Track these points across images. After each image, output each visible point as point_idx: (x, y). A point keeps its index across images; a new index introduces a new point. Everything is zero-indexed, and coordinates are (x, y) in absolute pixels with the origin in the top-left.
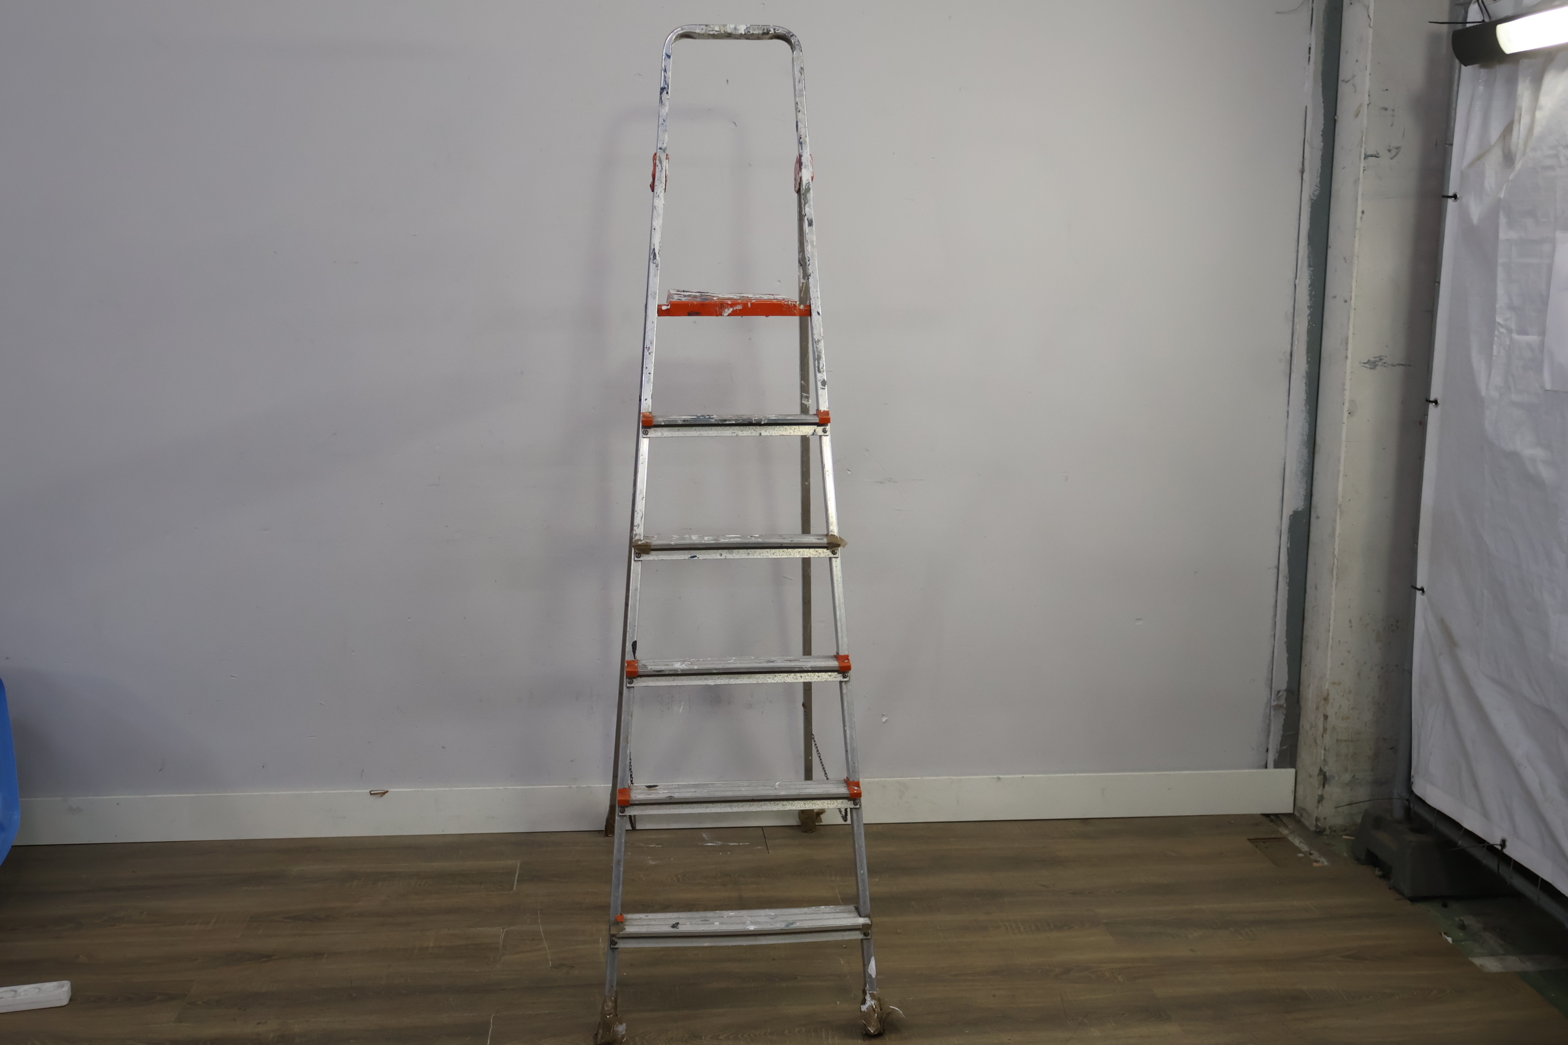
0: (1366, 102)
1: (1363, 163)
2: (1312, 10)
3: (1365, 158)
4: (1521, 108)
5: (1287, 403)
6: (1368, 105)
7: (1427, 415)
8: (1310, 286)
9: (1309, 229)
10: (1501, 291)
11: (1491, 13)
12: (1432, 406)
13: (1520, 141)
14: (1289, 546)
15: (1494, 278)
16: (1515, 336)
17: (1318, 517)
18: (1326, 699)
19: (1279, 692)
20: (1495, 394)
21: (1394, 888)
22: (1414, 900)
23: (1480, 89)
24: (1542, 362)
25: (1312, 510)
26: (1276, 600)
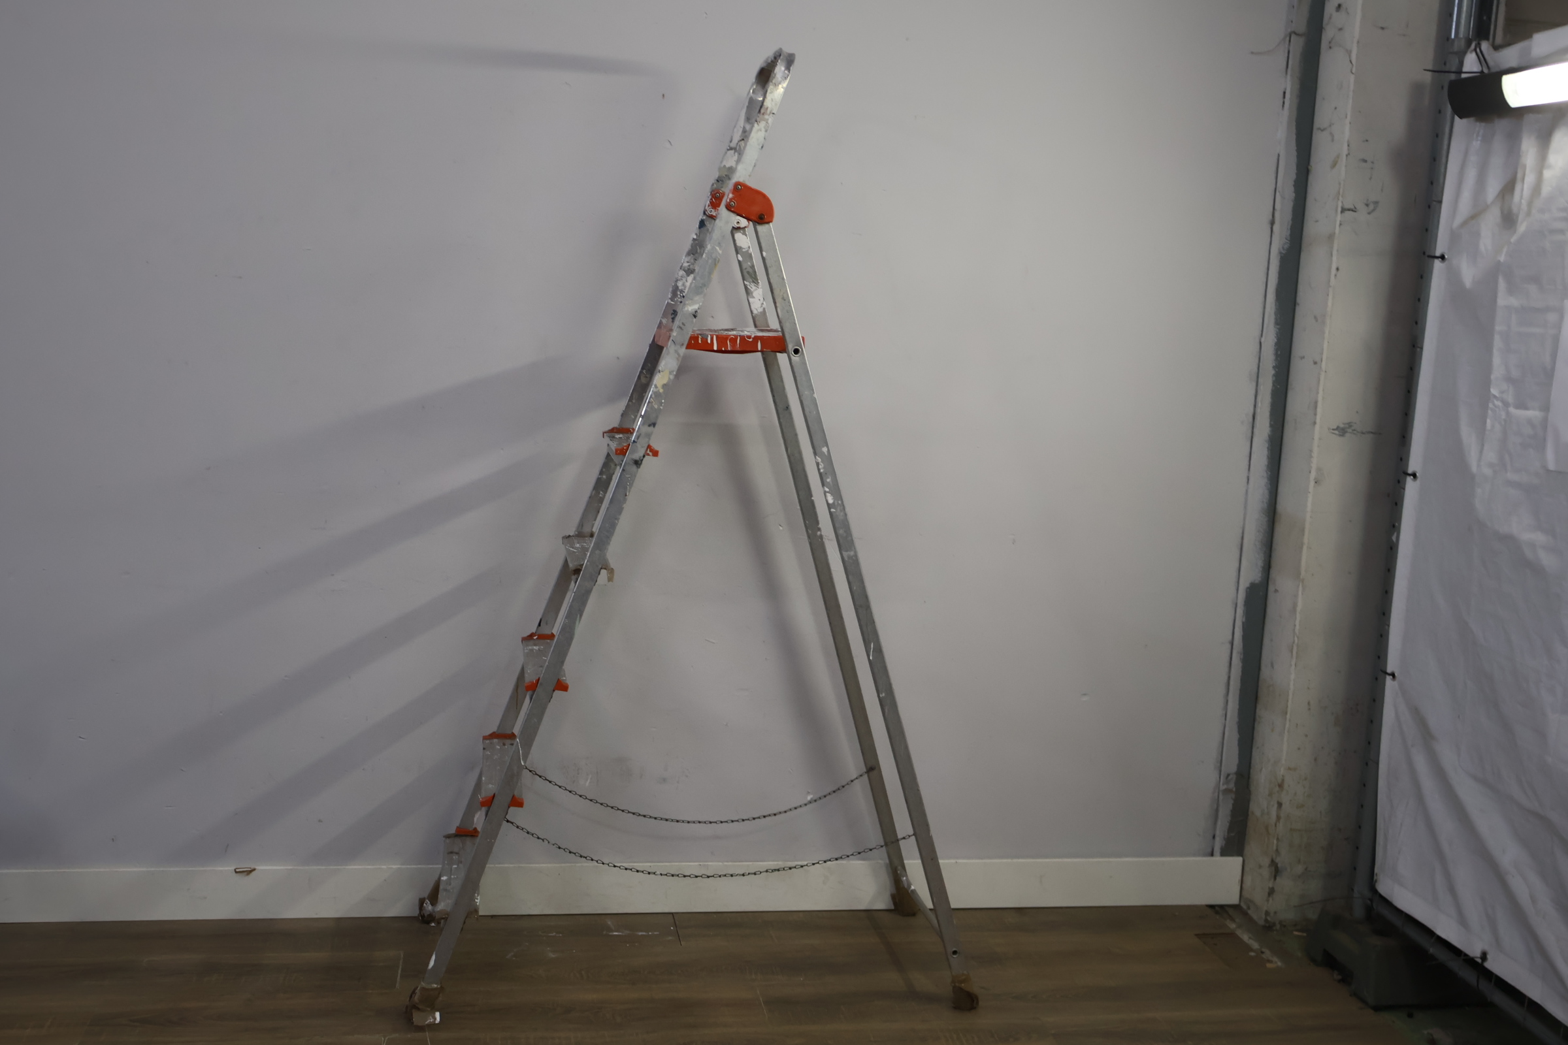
0: (1345, 153)
1: (1339, 217)
2: (1289, 52)
3: (1342, 212)
4: (1524, 167)
5: (1248, 467)
6: (1347, 156)
7: (1404, 488)
8: (1276, 344)
9: (1278, 284)
10: (1497, 360)
11: (1491, 63)
12: (1409, 479)
13: (1523, 201)
14: (1244, 620)
15: (1489, 348)
16: (1512, 410)
17: (1276, 591)
18: (1281, 786)
19: (1228, 775)
20: (1487, 471)
21: (1355, 994)
22: (1377, 1009)
23: (1476, 144)
24: (1545, 440)
25: (1270, 583)
26: (1229, 677)
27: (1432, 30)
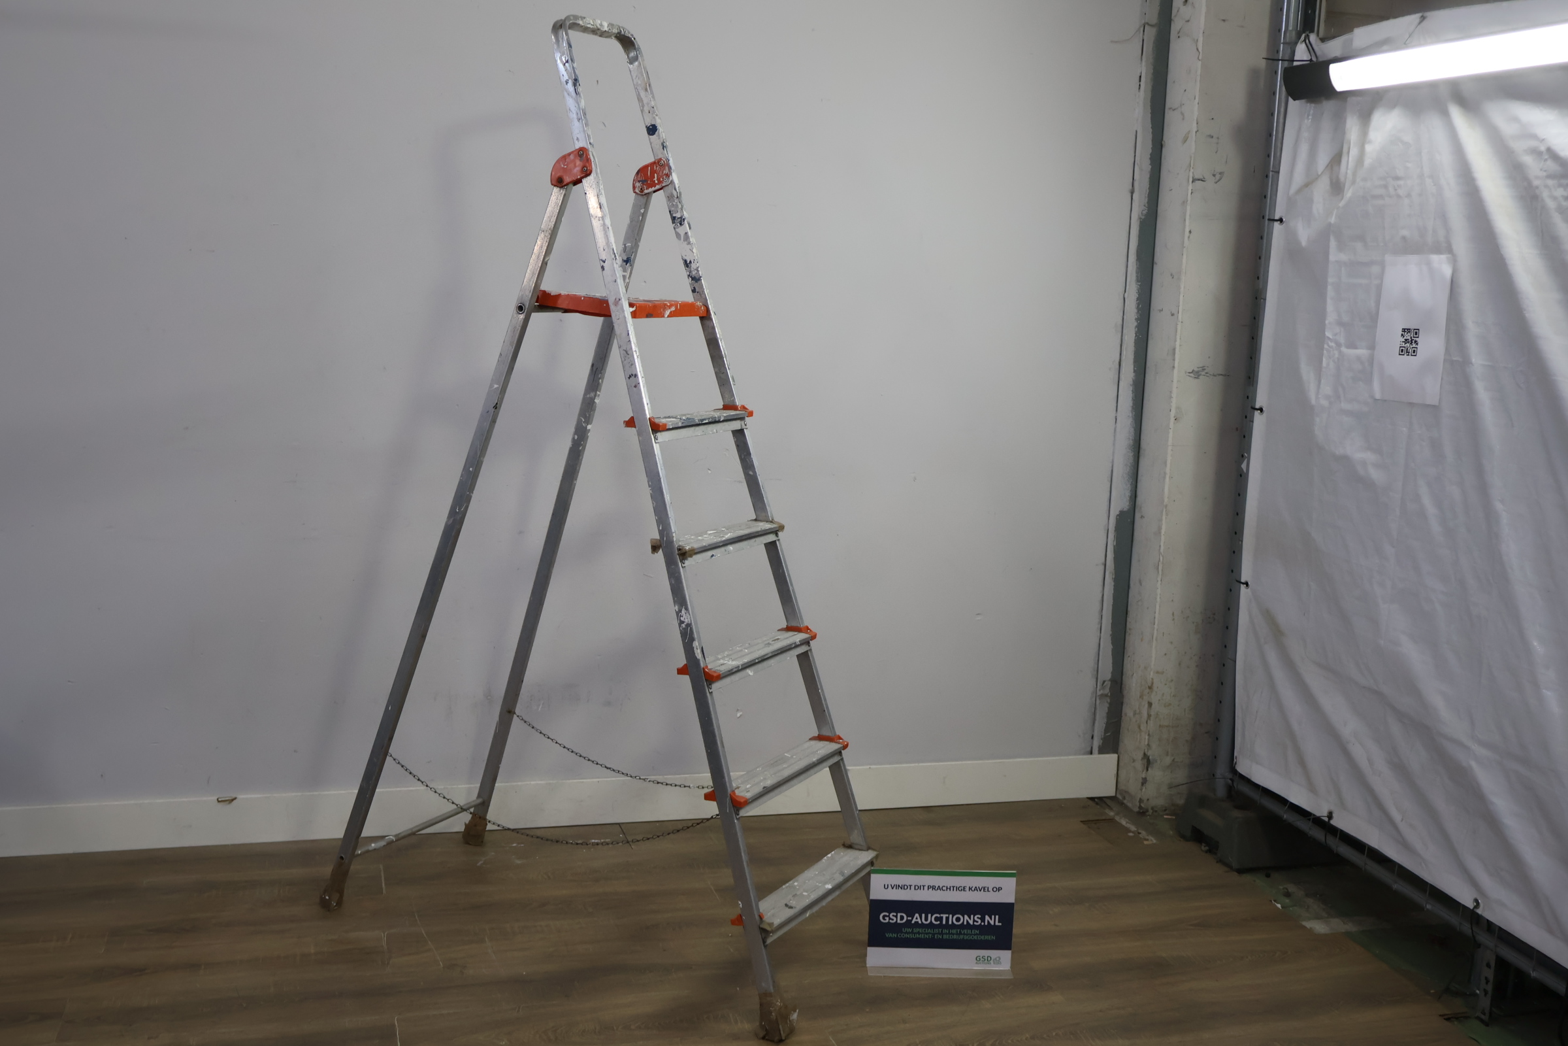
0: (1195, 130)
1: (1191, 186)
2: (1143, 40)
3: (1193, 182)
4: (1349, 141)
5: (1115, 409)
6: (1196, 132)
7: (1253, 422)
8: (1138, 299)
9: (1138, 246)
10: (1330, 307)
11: (1318, 53)
12: (1257, 413)
13: (1349, 171)
14: (1115, 543)
15: (1323, 298)
16: (1344, 349)
17: (1142, 517)
18: (1150, 688)
19: (1104, 682)
20: (1325, 403)
21: (1220, 861)
22: (1240, 871)
23: (1307, 122)
24: (1372, 373)
25: (1137, 511)
26: (1103, 595)
27: (1265, 23)
